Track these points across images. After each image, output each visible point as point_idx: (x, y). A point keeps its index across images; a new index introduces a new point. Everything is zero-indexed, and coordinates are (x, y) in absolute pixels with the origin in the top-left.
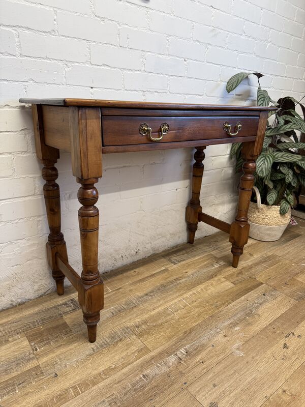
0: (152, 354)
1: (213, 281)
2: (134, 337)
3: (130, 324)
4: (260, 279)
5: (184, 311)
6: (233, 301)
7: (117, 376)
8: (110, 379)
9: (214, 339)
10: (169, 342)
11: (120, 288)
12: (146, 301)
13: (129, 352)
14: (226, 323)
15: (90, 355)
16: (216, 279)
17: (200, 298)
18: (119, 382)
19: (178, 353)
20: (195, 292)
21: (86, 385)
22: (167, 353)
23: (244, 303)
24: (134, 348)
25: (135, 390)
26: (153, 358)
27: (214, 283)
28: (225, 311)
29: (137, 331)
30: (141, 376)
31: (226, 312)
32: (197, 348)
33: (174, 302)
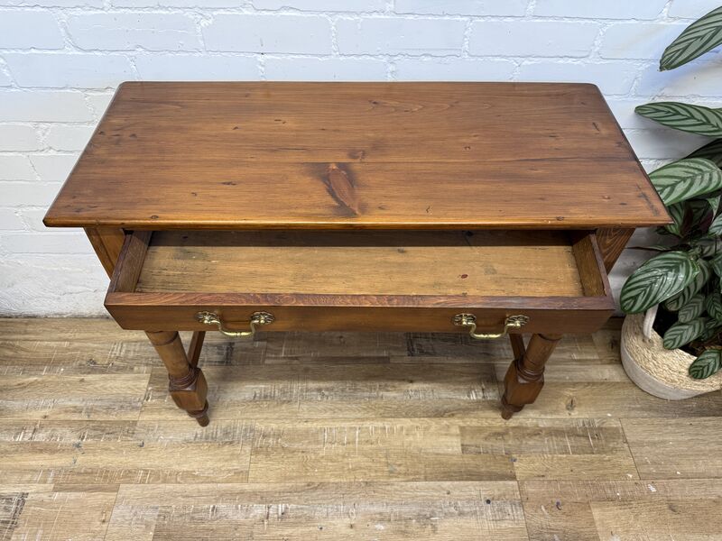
0: (246, 487)
1: (434, 424)
2: (248, 448)
3: (260, 426)
4: (521, 467)
5: (341, 450)
6: (426, 479)
7: (191, 487)
8: (182, 486)
9: (333, 519)
10: (278, 485)
11: (297, 358)
12: (310, 400)
13: (227, 466)
14: (376, 509)
15: (187, 442)
16: (445, 422)
17: (384, 441)
18: (187, 496)
19: (274, 506)
20: (387, 427)
21: (158, 476)
22: (264, 498)
23: (436, 494)
24: (235, 465)
25: (193, 518)
26: (242, 493)
27: (432, 429)
28: (396, 487)
29: (260, 442)
30: (212, 506)
31: (396, 490)
32: (300, 517)
33: (343, 425)
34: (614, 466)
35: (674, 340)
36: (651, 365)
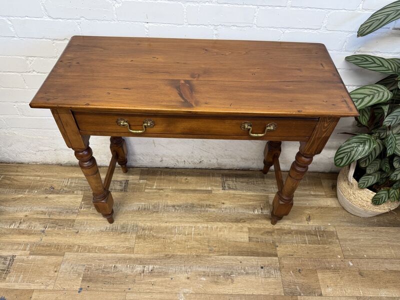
0: (132, 256)
1: (234, 226)
2: (134, 236)
3: (141, 224)
4: (280, 250)
5: (184, 238)
6: (229, 255)
7: (103, 255)
8: (98, 254)
9: (178, 274)
10: (149, 255)
11: (162, 189)
12: (169, 212)
13: (123, 244)
14: (201, 269)
15: (102, 231)
16: (240, 225)
17: (207, 234)
18: (101, 260)
19: (147, 266)
20: (209, 227)
21: (85, 249)
22: (141, 262)
23: (234, 263)
24: (127, 244)
25: (103, 271)
26: (130, 259)
27: (234, 229)
28: (213, 258)
29: (141, 232)
30: (114, 265)
31: (213, 260)
32: (161, 272)
33: (186, 225)
34: (330, 251)
35: (364, 183)
36: (352, 197)
